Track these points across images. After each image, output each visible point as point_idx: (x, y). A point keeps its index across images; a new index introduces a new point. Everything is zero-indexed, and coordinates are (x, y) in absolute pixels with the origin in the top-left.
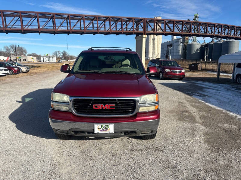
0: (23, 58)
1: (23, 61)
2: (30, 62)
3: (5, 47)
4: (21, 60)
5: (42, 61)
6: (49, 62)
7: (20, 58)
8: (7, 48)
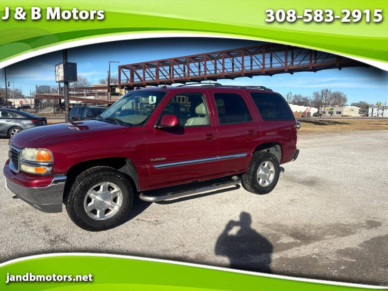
0: (336, 109)
1: (336, 115)
2: (345, 116)
3: (315, 93)
4: (333, 112)
5: (370, 115)
6: (381, 116)
7: (333, 109)
8: (316, 95)
